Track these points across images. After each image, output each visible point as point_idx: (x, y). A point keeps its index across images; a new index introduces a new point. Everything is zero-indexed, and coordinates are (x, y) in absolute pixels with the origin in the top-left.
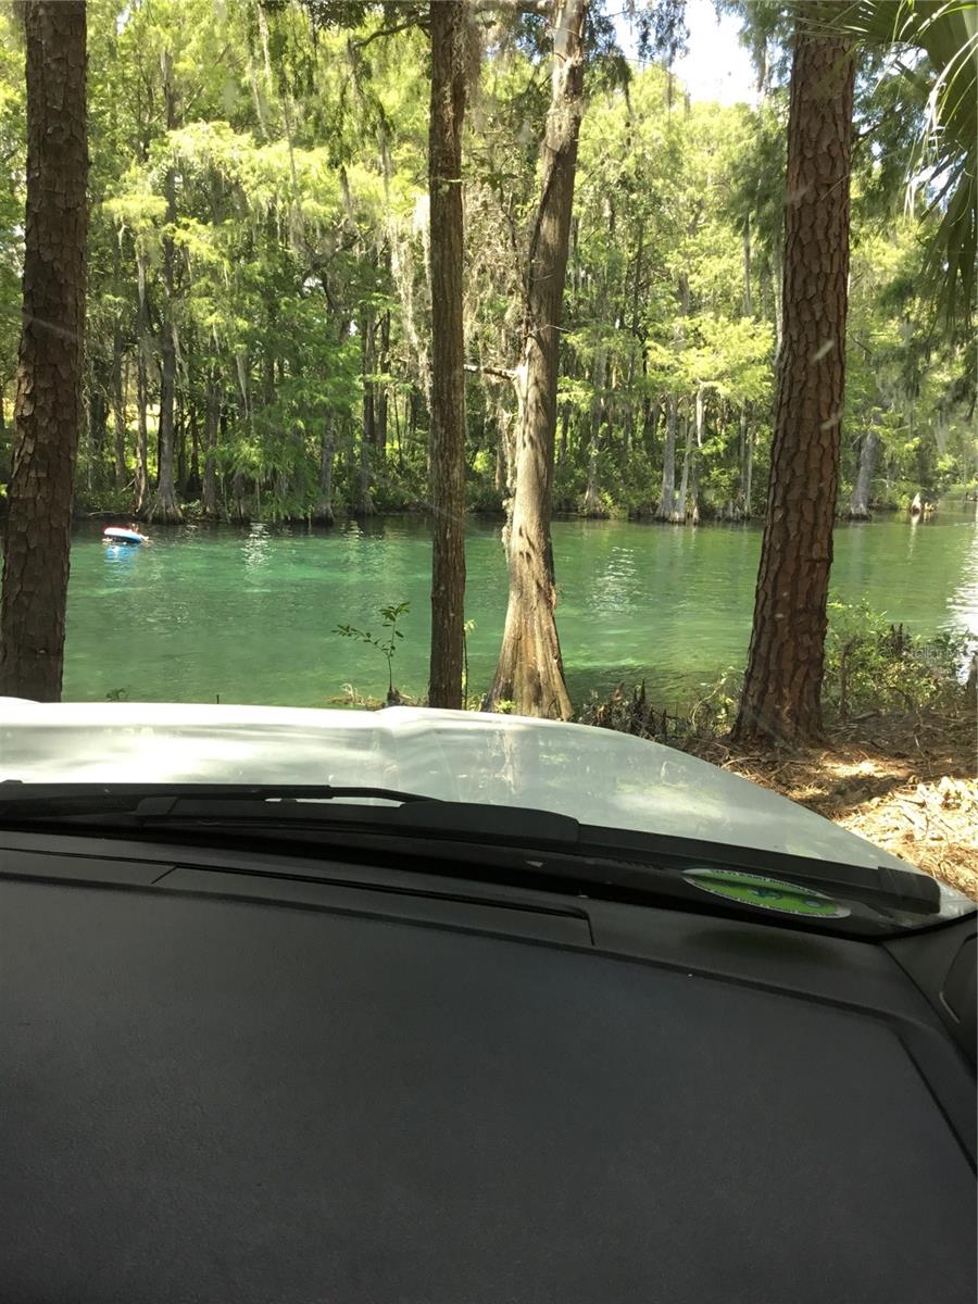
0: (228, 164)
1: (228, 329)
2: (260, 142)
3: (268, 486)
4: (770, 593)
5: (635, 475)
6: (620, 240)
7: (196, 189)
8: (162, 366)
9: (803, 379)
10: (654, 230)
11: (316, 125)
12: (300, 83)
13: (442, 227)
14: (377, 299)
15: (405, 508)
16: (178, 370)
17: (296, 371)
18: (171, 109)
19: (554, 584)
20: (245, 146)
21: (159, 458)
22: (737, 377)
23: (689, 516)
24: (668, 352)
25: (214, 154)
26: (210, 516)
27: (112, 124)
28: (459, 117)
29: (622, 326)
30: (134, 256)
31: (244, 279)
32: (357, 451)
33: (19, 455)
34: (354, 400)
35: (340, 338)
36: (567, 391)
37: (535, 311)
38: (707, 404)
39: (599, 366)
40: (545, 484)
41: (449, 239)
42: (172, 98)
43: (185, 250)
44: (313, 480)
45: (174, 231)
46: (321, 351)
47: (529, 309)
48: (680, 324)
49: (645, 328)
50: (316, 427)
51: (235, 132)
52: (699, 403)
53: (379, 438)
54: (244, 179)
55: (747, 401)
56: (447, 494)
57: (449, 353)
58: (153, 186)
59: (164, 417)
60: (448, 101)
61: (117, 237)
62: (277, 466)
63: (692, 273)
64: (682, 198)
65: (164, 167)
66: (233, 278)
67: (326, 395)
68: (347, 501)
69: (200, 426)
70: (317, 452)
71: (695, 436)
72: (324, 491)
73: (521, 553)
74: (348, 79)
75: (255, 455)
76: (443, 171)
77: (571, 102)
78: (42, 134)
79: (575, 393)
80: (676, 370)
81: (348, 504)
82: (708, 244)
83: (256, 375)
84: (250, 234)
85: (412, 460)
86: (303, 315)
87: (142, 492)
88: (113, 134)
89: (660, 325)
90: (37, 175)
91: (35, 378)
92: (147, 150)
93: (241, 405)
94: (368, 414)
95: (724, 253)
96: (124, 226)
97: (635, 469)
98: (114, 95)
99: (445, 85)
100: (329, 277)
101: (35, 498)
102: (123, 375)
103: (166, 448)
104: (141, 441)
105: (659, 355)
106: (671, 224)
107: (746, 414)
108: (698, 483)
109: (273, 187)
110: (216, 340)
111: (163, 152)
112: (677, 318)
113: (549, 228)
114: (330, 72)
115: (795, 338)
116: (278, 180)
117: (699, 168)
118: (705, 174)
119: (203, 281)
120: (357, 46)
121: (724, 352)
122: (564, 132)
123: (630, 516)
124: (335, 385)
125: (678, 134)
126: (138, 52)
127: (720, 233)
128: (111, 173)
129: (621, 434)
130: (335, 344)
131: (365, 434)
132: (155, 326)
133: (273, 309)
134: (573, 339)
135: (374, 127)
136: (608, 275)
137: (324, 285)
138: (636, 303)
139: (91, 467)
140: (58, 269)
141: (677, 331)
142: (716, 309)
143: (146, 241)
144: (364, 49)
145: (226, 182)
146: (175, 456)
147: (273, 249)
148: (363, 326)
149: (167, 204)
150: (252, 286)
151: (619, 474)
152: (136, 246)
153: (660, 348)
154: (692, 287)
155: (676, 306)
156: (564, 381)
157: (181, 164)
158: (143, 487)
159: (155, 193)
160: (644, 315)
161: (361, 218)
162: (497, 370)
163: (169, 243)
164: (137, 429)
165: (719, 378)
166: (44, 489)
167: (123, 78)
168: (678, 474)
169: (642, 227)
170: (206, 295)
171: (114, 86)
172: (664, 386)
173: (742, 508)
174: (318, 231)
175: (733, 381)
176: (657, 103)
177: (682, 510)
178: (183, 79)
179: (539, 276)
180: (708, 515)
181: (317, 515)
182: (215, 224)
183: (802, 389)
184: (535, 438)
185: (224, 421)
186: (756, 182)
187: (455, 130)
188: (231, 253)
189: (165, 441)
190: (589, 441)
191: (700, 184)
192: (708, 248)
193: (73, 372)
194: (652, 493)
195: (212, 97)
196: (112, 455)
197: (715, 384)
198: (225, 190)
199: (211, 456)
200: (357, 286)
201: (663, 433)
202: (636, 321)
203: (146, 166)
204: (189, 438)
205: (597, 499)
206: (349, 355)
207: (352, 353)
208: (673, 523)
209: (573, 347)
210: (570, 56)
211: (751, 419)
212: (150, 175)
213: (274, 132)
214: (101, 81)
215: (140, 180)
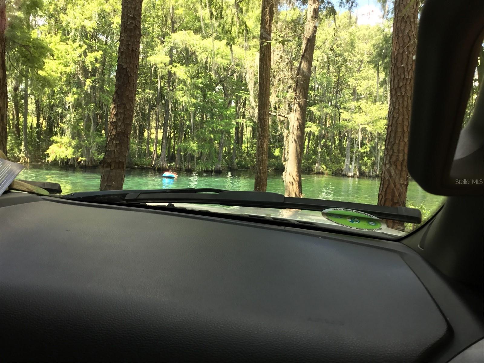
0: (192, 45)
1: (189, 102)
2: (204, 38)
3: (199, 158)
4: (384, 196)
5: (335, 159)
6: (331, 74)
7: (180, 54)
8: (165, 115)
9: (397, 116)
10: (344, 70)
11: (223, 30)
12: (218, 15)
13: (264, 57)
14: (242, 93)
15: (248, 168)
16: (170, 116)
17: (212, 118)
18: (173, 27)
19: (301, 194)
20: (198, 39)
21: (161, 148)
22: (374, 124)
23: (355, 174)
24: (348, 114)
25: (187, 42)
26: (178, 168)
27: (152, 31)
28: (271, 20)
29: (331, 105)
30: (157, 76)
31: (195, 85)
32: (232, 146)
33: (110, 135)
34: (232, 128)
35: (228, 106)
36: (310, 127)
37: (298, 94)
38: (363, 134)
39: (322, 118)
40: (300, 156)
41: (266, 62)
42: (173, 23)
43: (175, 74)
44: (216, 157)
45: (172, 68)
46: (221, 111)
47: (296, 93)
48: (353, 104)
49: (340, 106)
50: (217, 137)
51: (195, 34)
52: (360, 133)
53: (240, 142)
54: (197, 50)
55: (378, 133)
56: (261, 152)
57: (264, 102)
58: (165, 53)
59: (164, 133)
60: (268, 14)
61: (152, 70)
62: (203, 151)
63: (358, 86)
64: (355, 59)
65: (169, 46)
66: (191, 85)
67: (222, 126)
68: (227, 164)
69: (176, 137)
70: (217, 147)
71: (358, 145)
72: (219, 160)
73: (290, 182)
74: (234, 14)
75: (195, 147)
76: (265, 38)
77: (314, 20)
78: (126, 24)
79: (313, 128)
80: (351, 121)
81: (227, 166)
82: (364, 76)
83: (197, 118)
84: (198, 70)
85: (252, 150)
86: (215, 98)
87: (154, 159)
88: (153, 34)
89: (345, 104)
90: (123, 38)
91: (118, 109)
92: (164, 40)
93: (191, 130)
94: (237, 133)
95: (370, 79)
96: (154, 66)
97: (335, 157)
98: (154, 21)
99: (267, 8)
100: (225, 85)
101: (114, 150)
102: (151, 118)
103: (164, 143)
104: (155, 141)
105: (345, 115)
106: (351, 69)
107: (378, 138)
108: (359, 162)
109: (207, 53)
110: (184, 106)
111: (169, 41)
112: (352, 102)
113: (304, 65)
114: (228, 11)
115: (394, 101)
116: (209, 51)
117: (362, 49)
118: (363, 51)
119: (181, 85)
120: (238, 2)
121: (369, 115)
122: (311, 31)
123: (332, 174)
124: (225, 123)
125: (354, 37)
126: (163, 7)
127: (369, 71)
128: (151, 48)
129: (330, 144)
130: (226, 109)
131: (235, 141)
132: (163, 102)
133: (205, 96)
134: (313, 109)
135: (243, 30)
136: (326, 86)
137: (223, 88)
138: (337, 97)
139: (137, 149)
140: (128, 71)
141: (352, 107)
142: (367, 99)
143: (162, 71)
144: (241, 4)
145: (191, 51)
146: (167, 147)
147: (206, 75)
148: (237, 103)
149: (170, 59)
150: (198, 88)
151: (329, 158)
152: (158, 73)
153: (345, 112)
154: (358, 91)
155: (352, 97)
156: (309, 124)
157: (175, 45)
158: (155, 157)
159: (166, 55)
160: (340, 101)
161: (237, 65)
162: (283, 115)
163: (170, 72)
164: (154, 137)
165: (368, 124)
166: (118, 147)
167: (157, 16)
168: (351, 159)
169: (340, 70)
170: (182, 91)
171: (154, 18)
172: (346, 127)
173: (376, 172)
174: (222, 69)
175: (373, 125)
176: (346, 25)
177: (352, 172)
178: (178, 16)
179: (300, 82)
180: (362, 175)
181: (216, 169)
182: (186, 66)
183: (397, 120)
184: (296, 139)
185: (185, 135)
186: (382, 51)
187: (270, 23)
188: (191, 76)
189: (164, 141)
190: (318, 146)
191: (362, 54)
192: (364, 77)
193: (131, 107)
194: (341, 166)
195: (187, 22)
196: (145, 146)
197: (366, 126)
198: (190, 54)
199: (180, 146)
200: (235, 89)
201: (346, 144)
202: (337, 103)
203: (163, 45)
204: (172, 141)
205: (320, 167)
206: (231, 112)
207: (232, 111)
208: (349, 177)
209: (313, 111)
210: (314, 4)
211: (379, 140)
212: (165, 49)
213: (209, 35)
214: (150, 17)
215: (161, 50)
